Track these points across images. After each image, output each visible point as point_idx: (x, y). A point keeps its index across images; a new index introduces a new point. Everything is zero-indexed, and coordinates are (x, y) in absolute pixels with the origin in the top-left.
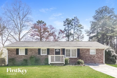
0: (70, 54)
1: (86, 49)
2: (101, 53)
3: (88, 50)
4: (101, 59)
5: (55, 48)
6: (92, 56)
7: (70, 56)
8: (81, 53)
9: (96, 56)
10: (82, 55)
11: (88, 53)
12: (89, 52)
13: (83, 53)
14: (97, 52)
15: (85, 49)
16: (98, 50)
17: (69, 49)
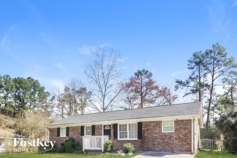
0: (126, 133)
1: (154, 122)
2: (185, 129)
3: (159, 124)
4: (186, 141)
5: (104, 123)
6: (165, 135)
7: (126, 137)
8: (144, 131)
9: (175, 136)
10: (146, 135)
11: (157, 130)
12: (160, 127)
13: (148, 130)
14: (177, 127)
15: (151, 122)
16: (179, 122)
17: (124, 124)
